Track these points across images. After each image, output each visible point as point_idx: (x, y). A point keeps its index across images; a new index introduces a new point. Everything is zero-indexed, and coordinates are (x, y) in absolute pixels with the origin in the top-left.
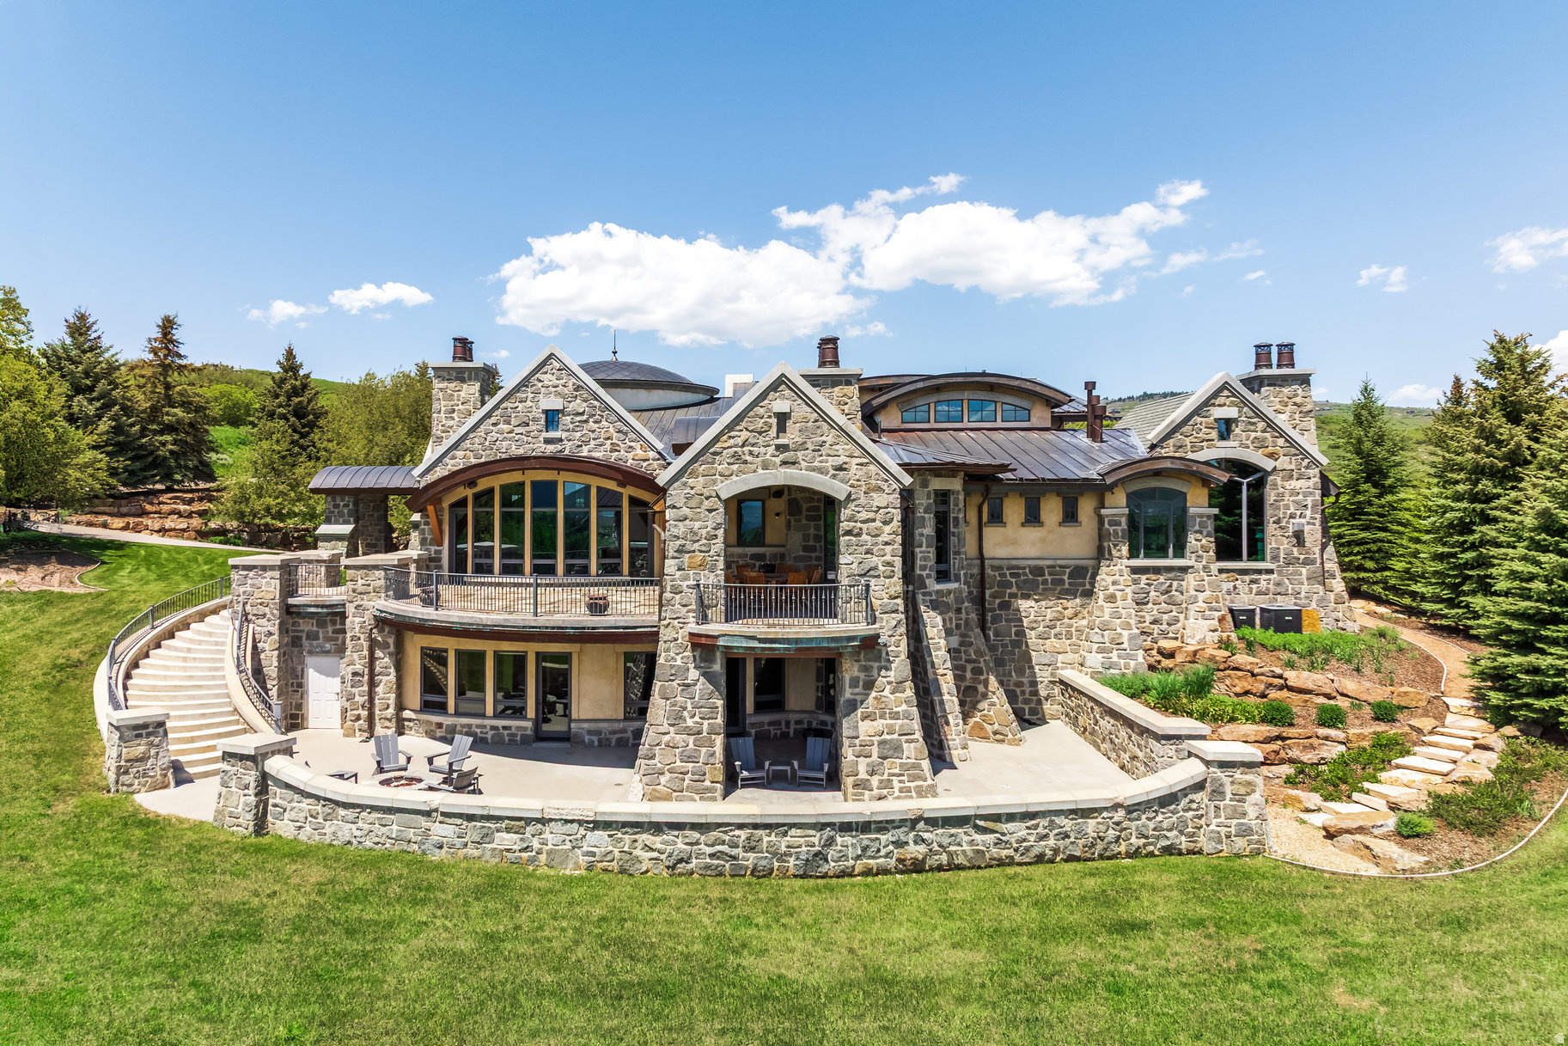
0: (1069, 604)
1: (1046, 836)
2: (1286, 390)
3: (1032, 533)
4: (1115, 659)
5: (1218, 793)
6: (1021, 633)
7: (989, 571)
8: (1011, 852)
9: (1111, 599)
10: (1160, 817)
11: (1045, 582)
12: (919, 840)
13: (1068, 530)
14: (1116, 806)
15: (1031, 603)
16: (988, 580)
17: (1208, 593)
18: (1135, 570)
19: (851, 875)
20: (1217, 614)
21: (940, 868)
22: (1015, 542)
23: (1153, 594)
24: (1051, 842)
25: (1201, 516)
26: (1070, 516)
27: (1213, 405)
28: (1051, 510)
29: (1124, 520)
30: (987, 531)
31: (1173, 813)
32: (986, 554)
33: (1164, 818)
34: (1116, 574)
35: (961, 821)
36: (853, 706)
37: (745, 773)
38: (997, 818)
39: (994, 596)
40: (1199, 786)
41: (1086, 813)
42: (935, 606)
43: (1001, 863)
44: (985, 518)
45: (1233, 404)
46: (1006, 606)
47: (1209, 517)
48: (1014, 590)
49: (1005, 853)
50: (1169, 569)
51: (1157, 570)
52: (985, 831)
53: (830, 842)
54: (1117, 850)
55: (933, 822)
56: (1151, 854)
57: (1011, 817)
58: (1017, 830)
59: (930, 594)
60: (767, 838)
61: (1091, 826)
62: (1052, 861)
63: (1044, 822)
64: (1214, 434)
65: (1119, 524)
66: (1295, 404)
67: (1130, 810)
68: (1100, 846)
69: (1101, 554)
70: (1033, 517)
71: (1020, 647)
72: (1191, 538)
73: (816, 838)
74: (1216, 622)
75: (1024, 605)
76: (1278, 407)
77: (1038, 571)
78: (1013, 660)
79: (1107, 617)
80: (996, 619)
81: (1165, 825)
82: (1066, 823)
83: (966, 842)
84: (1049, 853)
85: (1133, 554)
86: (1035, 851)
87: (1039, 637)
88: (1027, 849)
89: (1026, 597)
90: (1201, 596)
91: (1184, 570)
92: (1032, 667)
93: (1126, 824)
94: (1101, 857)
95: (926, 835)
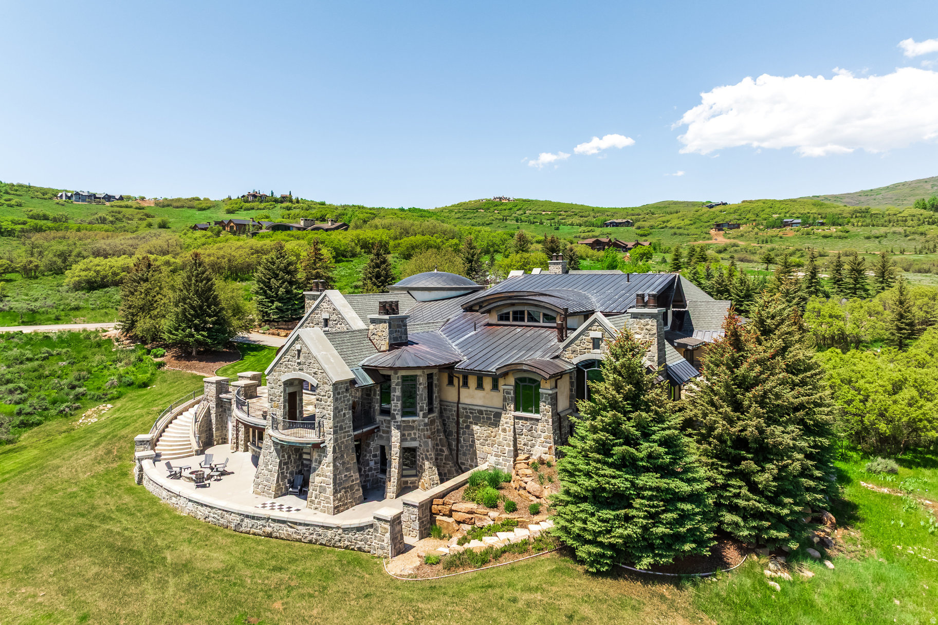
0: (494, 430)
1: (312, 534)
2: (642, 321)
3: (480, 393)
4: (501, 461)
5: (376, 530)
6: (473, 441)
7: (461, 410)
8: (300, 537)
9: (504, 430)
10: (357, 536)
11: (483, 418)
12: (269, 526)
13: (494, 393)
14: (338, 528)
15: (478, 427)
16: (460, 414)
17: (546, 433)
18: (516, 418)
19: (249, 533)
20: (549, 445)
21: (276, 538)
22: (473, 397)
23: (524, 430)
24: (314, 536)
25: (546, 394)
26: (495, 387)
27: (591, 330)
28: (488, 383)
29: (512, 392)
30: (461, 390)
31: (363, 534)
32: (461, 401)
33: (358, 535)
34: (508, 418)
35: (284, 522)
36: (315, 470)
37: (291, 489)
38: (296, 523)
39: (464, 422)
40: (371, 526)
41: (328, 528)
42: (398, 428)
43: (297, 540)
44: (461, 384)
45: (600, 330)
46: (468, 427)
47: (549, 395)
48: (471, 420)
49: (298, 537)
50: (531, 419)
51: (526, 419)
52: (291, 527)
53: (242, 520)
54: (339, 544)
55: (274, 520)
56: (353, 549)
57: (300, 524)
58: (302, 529)
59: (397, 422)
60: (227, 515)
61: (329, 533)
62: (314, 544)
63: (312, 528)
64: (591, 346)
65: (510, 394)
66: (647, 329)
67: (345, 530)
68: (333, 542)
69: (504, 408)
70: (480, 386)
71: (473, 448)
72: (542, 404)
73: (239, 518)
74: (547, 449)
75: (475, 428)
76: (638, 330)
77: (481, 412)
78: (469, 454)
79: (501, 440)
80: (464, 433)
81: (358, 539)
82: (321, 531)
83: (285, 531)
84: (314, 540)
85: (516, 409)
86: (309, 538)
87: (480, 444)
88: (306, 537)
89: (476, 424)
90: (543, 434)
91: (537, 420)
92: (476, 459)
93: (343, 535)
94: (333, 546)
95: (271, 525)
